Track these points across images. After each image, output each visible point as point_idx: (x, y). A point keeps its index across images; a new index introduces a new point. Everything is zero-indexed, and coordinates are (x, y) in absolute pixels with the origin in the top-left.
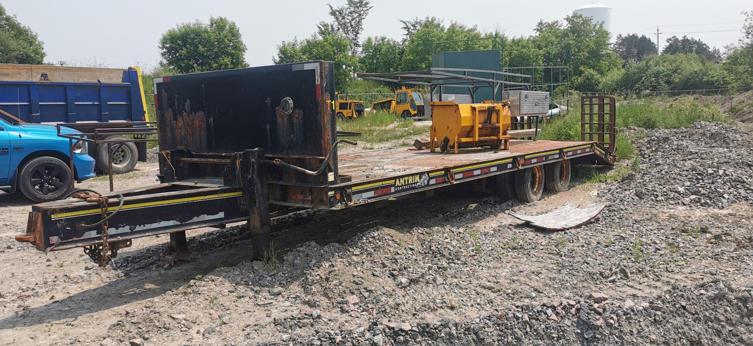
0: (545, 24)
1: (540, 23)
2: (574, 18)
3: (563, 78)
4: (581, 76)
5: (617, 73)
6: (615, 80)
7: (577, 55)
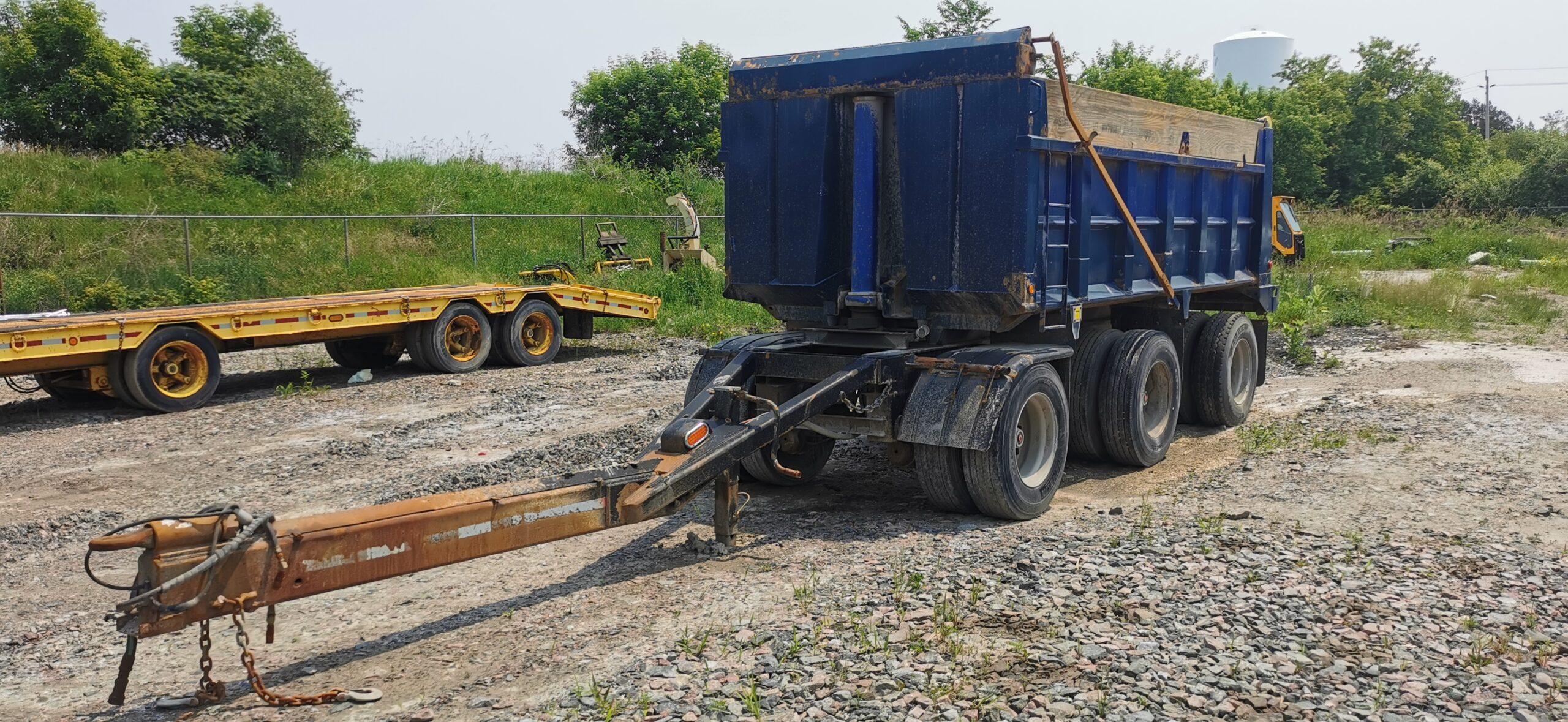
0: (1303, 61)
1: (1293, 62)
2: (1376, 50)
3: (1362, 178)
4: (1404, 174)
5: (1504, 166)
6: (1508, 183)
7: (1391, 130)
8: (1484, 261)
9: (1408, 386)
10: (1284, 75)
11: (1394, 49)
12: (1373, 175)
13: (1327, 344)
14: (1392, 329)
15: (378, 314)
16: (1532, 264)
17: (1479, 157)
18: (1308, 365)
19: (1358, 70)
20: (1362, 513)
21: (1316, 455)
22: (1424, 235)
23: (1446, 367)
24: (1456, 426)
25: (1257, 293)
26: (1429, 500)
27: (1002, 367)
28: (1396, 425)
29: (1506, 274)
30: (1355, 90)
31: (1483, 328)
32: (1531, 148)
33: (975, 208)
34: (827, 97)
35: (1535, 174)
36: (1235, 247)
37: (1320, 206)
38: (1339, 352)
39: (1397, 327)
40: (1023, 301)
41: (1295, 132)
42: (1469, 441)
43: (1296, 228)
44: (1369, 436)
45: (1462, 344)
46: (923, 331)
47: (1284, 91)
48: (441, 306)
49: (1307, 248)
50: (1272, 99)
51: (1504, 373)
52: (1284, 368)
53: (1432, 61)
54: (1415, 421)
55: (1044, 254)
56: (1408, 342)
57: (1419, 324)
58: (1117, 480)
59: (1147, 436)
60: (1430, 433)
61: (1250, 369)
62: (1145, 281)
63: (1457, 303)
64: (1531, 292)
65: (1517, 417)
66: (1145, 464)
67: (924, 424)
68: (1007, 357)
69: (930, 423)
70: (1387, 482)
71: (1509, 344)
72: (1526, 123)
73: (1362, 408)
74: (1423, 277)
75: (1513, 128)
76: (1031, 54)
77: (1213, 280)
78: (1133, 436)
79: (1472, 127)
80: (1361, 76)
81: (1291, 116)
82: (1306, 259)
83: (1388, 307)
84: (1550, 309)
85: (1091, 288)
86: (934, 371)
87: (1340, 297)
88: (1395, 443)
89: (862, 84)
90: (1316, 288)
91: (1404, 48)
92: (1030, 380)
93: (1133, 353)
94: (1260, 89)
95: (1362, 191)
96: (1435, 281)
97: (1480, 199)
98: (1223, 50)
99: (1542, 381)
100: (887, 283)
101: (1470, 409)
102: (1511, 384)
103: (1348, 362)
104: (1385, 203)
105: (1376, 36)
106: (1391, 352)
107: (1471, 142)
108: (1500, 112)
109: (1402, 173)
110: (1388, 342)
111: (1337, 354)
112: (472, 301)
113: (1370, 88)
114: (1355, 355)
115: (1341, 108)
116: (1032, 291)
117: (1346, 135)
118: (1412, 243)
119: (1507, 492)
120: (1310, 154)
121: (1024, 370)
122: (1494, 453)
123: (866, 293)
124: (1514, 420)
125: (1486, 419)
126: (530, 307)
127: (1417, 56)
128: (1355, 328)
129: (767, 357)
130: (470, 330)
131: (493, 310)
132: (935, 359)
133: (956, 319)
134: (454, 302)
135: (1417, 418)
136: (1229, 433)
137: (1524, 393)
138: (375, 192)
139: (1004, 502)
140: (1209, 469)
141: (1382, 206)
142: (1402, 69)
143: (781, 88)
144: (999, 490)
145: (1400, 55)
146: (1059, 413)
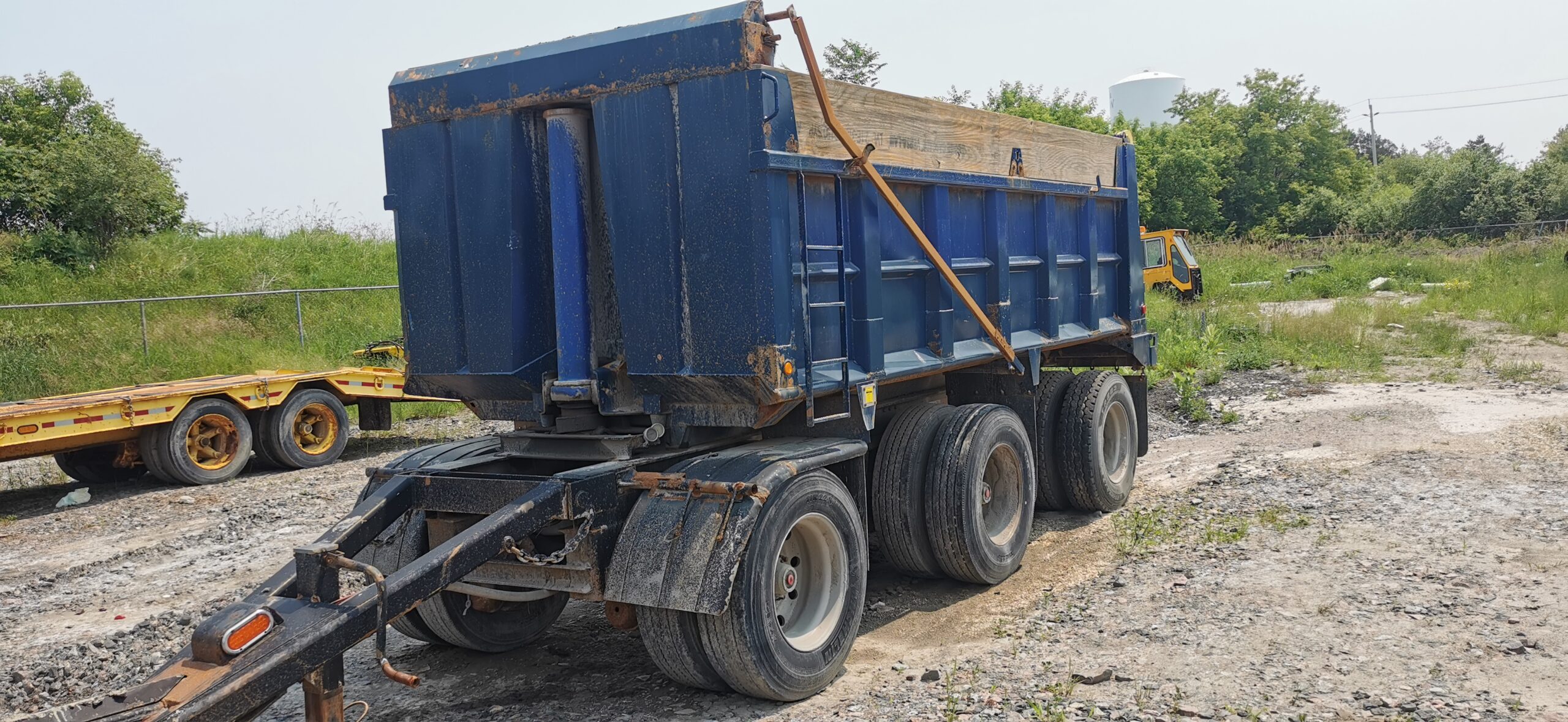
0: (1193, 96)
1: (1183, 97)
2: (1263, 82)
3: (1257, 208)
4: (1299, 203)
5: (1394, 190)
6: (1400, 206)
7: (1282, 160)
8: (1386, 287)
9: (1317, 445)
10: (1175, 111)
11: (1280, 81)
12: (1268, 206)
13: (1224, 393)
14: (1295, 372)
15: (87, 420)
16: (1435, 287)
17: (1369, 182)
18: (1203, 420)
19: (1246, 103)
20: (1267, 662)
21: (1209, 555)
22: (1323, 263)
23: (1359, 416)
24: (1379, 499)
25: (1130, 344)
26: (1358, 631)
27: (744, 484)
28: (1307, 501)
29: (1410, 299)
30: (1246, 122)
31: (1394, 363)
32: (1417, 173)
33: (704, 257)
34: (509, 112)
35: (1425, 196)
36: (1097, 290)
37: (1220, 239)
38: (1237, 402)
39: (1300, 368)
40: (775, 385)
41: (1189, 166)
42: (1396, 521)
43: (1191, 262)
44: (1273, 520)
45: (1374, 386)
46: (657, 430)
47: (1176, 127)
48: (179, 406)
49: (1204, 281)
50: (1164, 134)
51: (1426, 422)
52: (1176, 426)
53: (1316, 90)
54: (1329, 495)
55: (805, 317)
56: (1314, 387)
57: (1326, 364)
58: (951, 610)
59: (990, 544)
60: (1349, 511)
61: (1128, 438)
62: (975, 341)
63: (1363, 334)
64: (1438, 318)
65: (1451, 482)
66: (991, 581)
67: (638, 574)
68: (759, 466)
69: (649, 571)
70: (1299, 603)
71: (1426, 382)
72: (1409, 150)
73: (1264, 478)
74: (1324, 307)
75: (1398, 155)
76: (763, 36)
77: (1070, 333)
78: (969, 546)
79: (1359, 155)
80: (1250, 107)
81: (1184, 150)
82: (1205, 292)
83: (1290, 346)
84: (1463, 337)
85: (888, 358)
86: (658, 492)
87: (1237, 336)
88: (1307, 529)
89: (550, 92)
90: (1210, 328)
91: (1289, 79)
92: (792, 499)
93: (963, 438)
94: (1152, 125)
95: (1259, 222)
96: (1338, 310)
97: (1374, 224)
98: (1118, 92)
99: (1472, 430)
100: (608, 366)
101: (1396, 474)
102: (1437, 437)
103: (1247, 415)
104: (1283, 233)
105: (1261, 68)
106: (1295, 400)
107: (1360, 169)
108: (1385, 141)
109: (1296, 202)
110: (1293, 389)
111: (1234, 406)
112: (223, 397)
113: (1260, 120)
114: (1254, 406)
115: (1232, 140)
116: (789, 370)
117: (1239, 167)
118: (1311, 272)
119: (1460, 610)
120: (1205, 187)
121: (780, 487)
122: (1431, 541)
123: (576, 382)
124: (1448, 488)
125: (1415, 487)
126: (304, 398)
127: (1302, 86)
128: (1255, 371)
129: (428, 483)
130: (224, 430)
131: (251, 405)
132: (659, 475)
133: (703, 413)
134: (196, 399)
135: (1331, 490)
136: (1104, 523)
137: (1454, 448)
138: (198, 271)
139: (760, 682)
140: (1072, 584)
141: (1279, 236)
142: (1288, 100)
143: (452, 104)
144: (751, 666)
145: (1285, 86)
146: (848, 538)
